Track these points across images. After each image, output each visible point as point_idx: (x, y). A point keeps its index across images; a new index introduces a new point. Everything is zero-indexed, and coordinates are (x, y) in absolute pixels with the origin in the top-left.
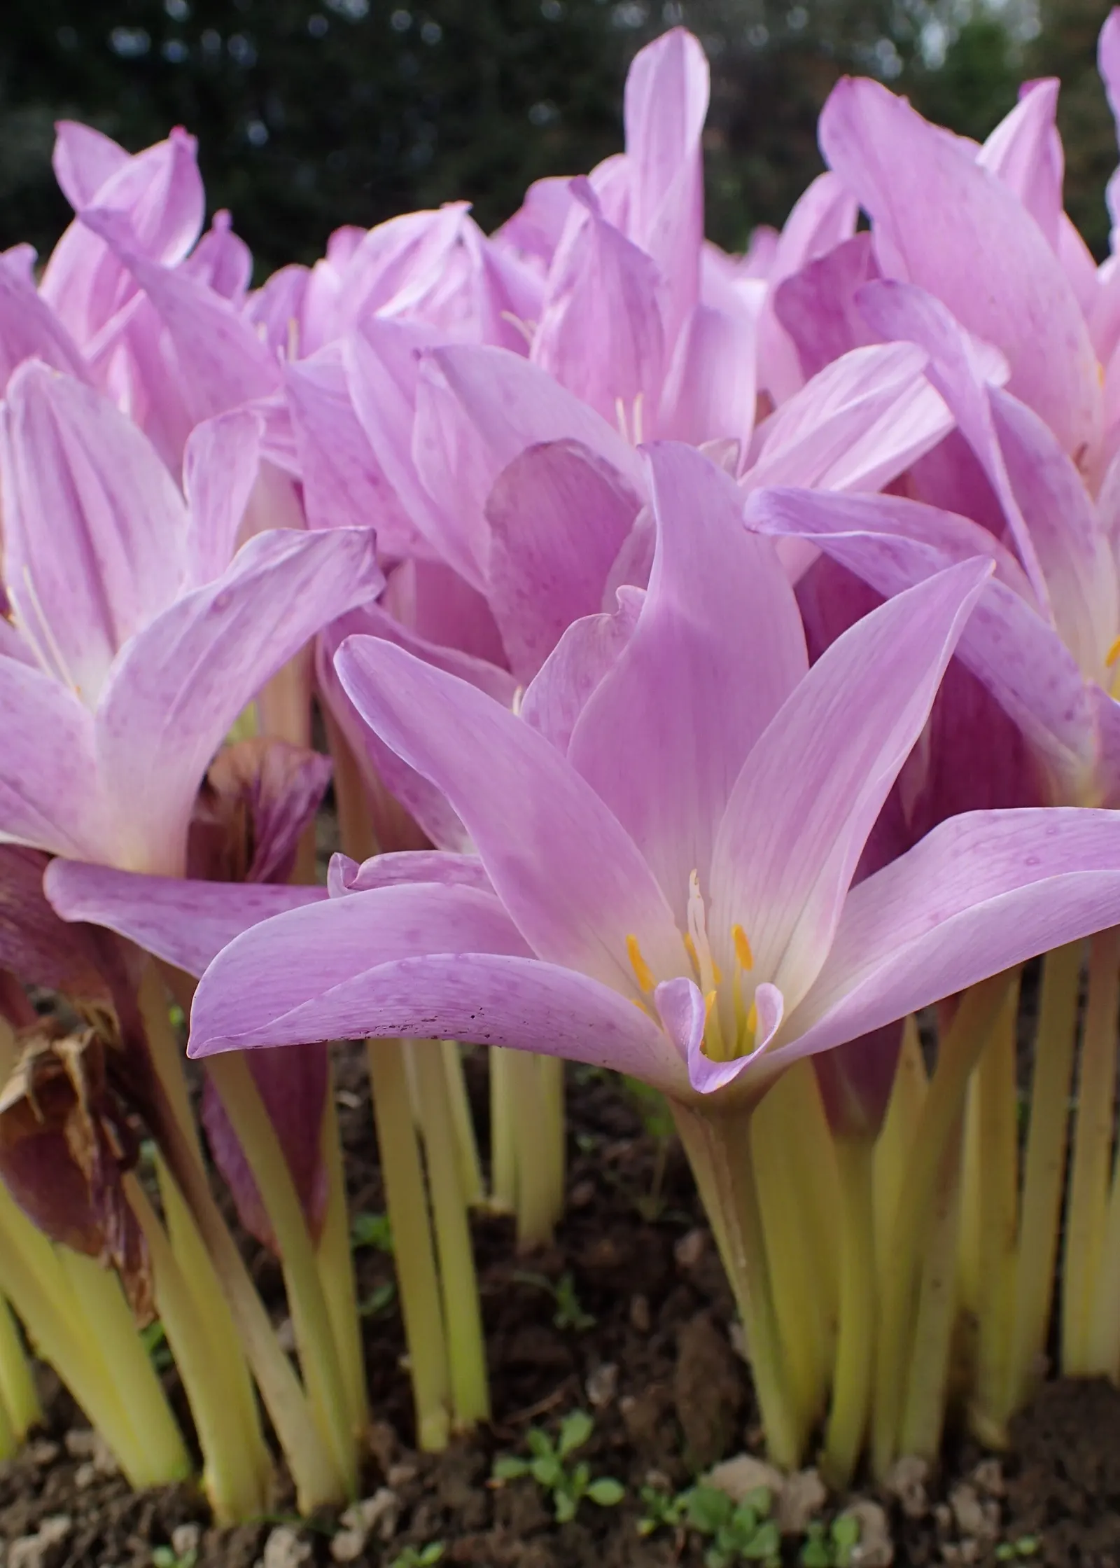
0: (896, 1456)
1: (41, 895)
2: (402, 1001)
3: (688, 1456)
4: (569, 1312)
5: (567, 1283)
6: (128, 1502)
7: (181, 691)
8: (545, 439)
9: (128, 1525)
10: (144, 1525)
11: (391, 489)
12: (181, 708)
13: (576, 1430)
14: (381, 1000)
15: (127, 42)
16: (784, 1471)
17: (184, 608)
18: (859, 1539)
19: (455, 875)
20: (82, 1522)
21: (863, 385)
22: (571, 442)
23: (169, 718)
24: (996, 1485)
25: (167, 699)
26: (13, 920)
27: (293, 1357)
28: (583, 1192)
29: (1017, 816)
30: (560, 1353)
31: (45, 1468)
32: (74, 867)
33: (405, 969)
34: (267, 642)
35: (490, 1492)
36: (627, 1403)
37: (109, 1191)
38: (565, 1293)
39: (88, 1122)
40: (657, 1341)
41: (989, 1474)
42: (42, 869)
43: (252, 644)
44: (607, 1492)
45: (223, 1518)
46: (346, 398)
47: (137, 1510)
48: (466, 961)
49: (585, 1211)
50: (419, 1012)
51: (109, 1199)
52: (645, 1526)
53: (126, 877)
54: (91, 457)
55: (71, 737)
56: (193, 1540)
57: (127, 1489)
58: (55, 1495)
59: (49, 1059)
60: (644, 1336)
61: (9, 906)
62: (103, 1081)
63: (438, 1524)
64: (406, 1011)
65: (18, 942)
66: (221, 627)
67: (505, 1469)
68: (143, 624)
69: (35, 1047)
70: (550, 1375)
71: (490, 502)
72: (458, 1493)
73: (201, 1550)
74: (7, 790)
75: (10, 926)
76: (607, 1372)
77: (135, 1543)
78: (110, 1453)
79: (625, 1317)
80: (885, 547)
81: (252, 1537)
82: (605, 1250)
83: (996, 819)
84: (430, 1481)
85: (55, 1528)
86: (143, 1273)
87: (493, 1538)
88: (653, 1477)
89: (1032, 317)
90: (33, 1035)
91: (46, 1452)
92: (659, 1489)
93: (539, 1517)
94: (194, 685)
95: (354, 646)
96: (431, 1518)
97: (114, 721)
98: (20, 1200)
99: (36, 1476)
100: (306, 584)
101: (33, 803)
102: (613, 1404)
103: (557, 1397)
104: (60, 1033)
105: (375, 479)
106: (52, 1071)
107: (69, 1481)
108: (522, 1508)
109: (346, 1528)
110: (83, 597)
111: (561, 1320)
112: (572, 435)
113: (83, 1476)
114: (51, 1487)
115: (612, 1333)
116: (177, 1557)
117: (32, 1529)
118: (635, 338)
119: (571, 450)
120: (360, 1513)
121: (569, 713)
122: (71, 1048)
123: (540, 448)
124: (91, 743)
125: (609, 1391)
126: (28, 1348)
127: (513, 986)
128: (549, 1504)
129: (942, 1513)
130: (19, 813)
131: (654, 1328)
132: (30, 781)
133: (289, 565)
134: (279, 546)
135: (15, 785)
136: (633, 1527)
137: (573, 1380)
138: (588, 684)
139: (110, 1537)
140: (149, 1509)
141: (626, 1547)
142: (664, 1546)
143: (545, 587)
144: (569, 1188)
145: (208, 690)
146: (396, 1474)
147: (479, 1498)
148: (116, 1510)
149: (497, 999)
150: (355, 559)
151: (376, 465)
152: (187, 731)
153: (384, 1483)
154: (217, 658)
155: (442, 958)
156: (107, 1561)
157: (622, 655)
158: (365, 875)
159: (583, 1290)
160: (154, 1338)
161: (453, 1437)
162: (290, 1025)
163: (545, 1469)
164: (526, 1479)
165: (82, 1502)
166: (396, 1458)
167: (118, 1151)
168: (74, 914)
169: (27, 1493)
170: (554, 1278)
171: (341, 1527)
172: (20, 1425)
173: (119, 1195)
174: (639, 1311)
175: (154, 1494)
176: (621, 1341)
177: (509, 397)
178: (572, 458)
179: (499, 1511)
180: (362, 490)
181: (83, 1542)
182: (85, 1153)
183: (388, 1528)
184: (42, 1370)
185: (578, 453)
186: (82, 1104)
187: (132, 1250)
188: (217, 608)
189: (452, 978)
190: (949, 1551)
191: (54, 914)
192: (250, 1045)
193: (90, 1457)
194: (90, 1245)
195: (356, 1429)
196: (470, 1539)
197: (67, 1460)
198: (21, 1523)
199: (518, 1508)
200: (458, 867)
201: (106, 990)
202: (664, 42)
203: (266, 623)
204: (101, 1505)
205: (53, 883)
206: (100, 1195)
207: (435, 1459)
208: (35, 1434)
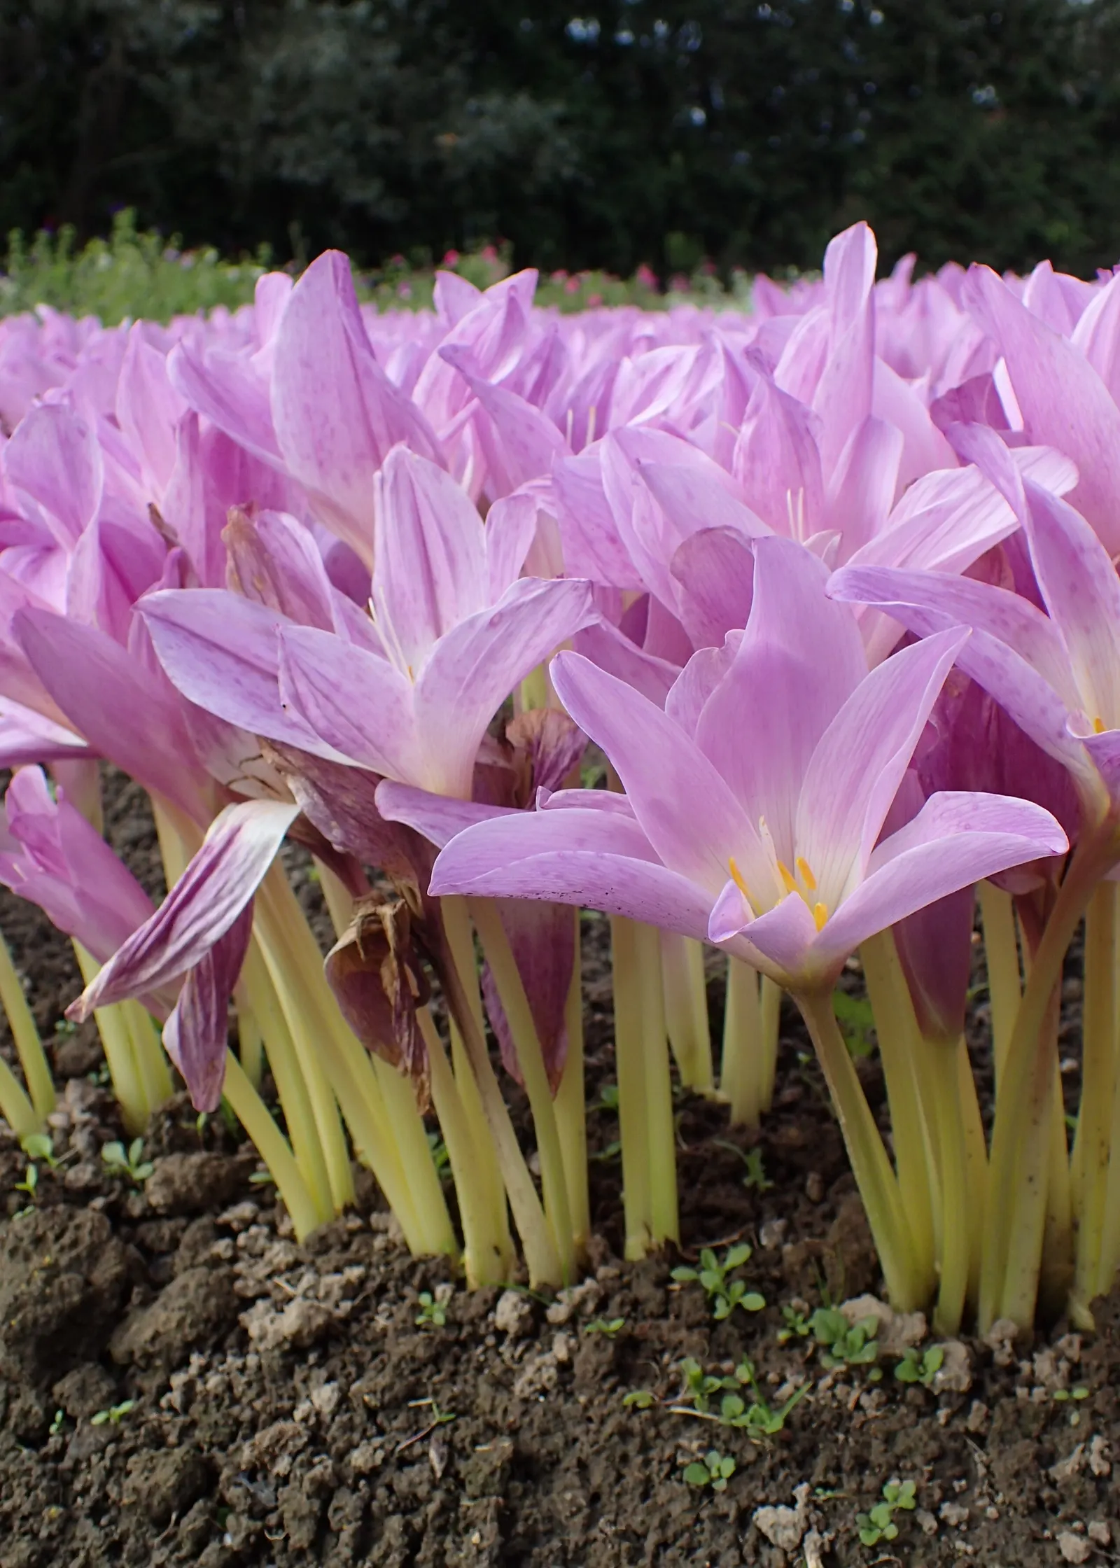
0: (996, 1317)
1: (373, 803)
2: (558, 877)
3: (824, 1293)
4: (756, 1175)
5: (757, 1153)
6: (408, 1261)
7: (468, 676)
8: (711, 526)
9: (405, 1278)
10: (416, 1280)
11: (623, 546)
12: (469, 686)
13: (738, 1255)
14: (544, 874)
15: (580, 28)
16: (896, 1311)
17: (471, 623)
18: (943, 1365)
19: (617, 807)
20: (373, 1271)
21: (938, 495)
22: (729, 528)
23: (460, 693)
24: (1075, 1353)
25: (460, 680)
26: (354, 818)
27: (537, 1181)
28: (788, 1094)
29: (957, 796)
30: (744, 1204)
31: (352, 1233)
32: (395, 785)
33: (562, 857)
34: (526, 646)
35: (668, 1293)
36: (788, 1248)
37: (405, 1014)
38: (754, 1162)
39: (395, 964)
40: (825, 1207)
41: (1070, 1344)
42: (375, 786)
43: (515, 649)
44: (755, 1302)
45: (472, 1283)
46: (599, 483)
47: (413, 1267)
48: (602, 857)
49: (790, 1107)
50: (570, 885)
51: (405, 1020)
52: (783, 1335)
53: (430, 796)
54: (432, 508)
55: (398, 701)
56: (449, 1294)
57: (408, 1252)
58: (358, 1251)
59: (375, 918)
60: (815, 1204)
61: (353, 808)
62: (407, 938)
63: (627, 1309)
64: (561, 883)
65: (355, 832)
66: (494, 636)
67: (681, 1274)
68: (457, 623)
69: (363, 911)
70: (732, 1220)
71: (673, 565)
72: (644, 1289)
73: (453, 1299)
74: (356, 732)
75: (352, 822)
76: (778, 1225)
77: (408, 1291)
78: (400, 1229)
79: (802, 1188)
80: (917, 612)
81: (490, 1295)
82: (792, 1133)
83: (948, 798)
84: (626, 1279)
85: (354, 1273)
86: (424, 1076)
87: (665, 1325)
88: (795, 1301)
89: (1099, 441)
90: (365, 902)
91: (355, 1223)
92: (798, 1311)
93: (701, 1314)
94: (477, 670)
95: (564, 657)
96: (622, 1304)
97: (426, 693)
98: (346, 1014)
99: (345, 1237)
100: (549, 612)
101: (370, 741)
102: (778, 1248)
103: (735, 1237)
104: (381, 902)
105: (614, 539)
106: (374, 927)
107: (369, 1245)
108: (689, 1305)
109: (559, 1302)
110: (422, 606)
111: (747, 1181)
112: (728, 523)
113: (379, 1242)
114: (354, 1247)
115: (789, 1198)
116: (434, 1300)
117: (338, 1270)
118: (797, 451)
119: (727, 532)
120: (570, 1292)
121: (698, 708)
122: (387, 911)
123: (708, 531)
124: (411, 705)
125: (777, 1238)
126: (352, 1154)
127: (633, 877)
128: (711, 1308)
129: (1025, 1366)
130: (362, 747)
131: (823, 1199)
132: (370, 728)
133: (537, 600)
134: (532, 587)
135: (360, 729)
136: (775, 1336)
137: (751, 1225)
138: (709, 691)
139: (391, 1285)
140: (422, 1267)
141: (767, 1349)
142: (796, 1353)
143: (716, 620)
144: (777, 1091)
145: (486, 676)
146: (602, 1271)
147: (659, 1295)
148: (398, 1266)
149: (622, 884)
150: (582, 598)
151: (615, 528)
152: (473, 702)
153: (592, 1274)
154: (492, 656)
155: (587, 854)
156: (387, 1300)
157: (727, 675)
158: (553, 801)
159: (771, 1163)
160: (440, 1160)
161: (649, 1252)
162: (488, 881)
163: (710, 1279)
164: (695, 1285)
165: (375, 1259)
166: (604, 1261)
167: (415, 992)
168: (390, 816)
169: (339, 1247)
170: (747, 1151)
171: (555, 1300)
172: (339, 1205)
173: (412, 1019)
174: (812, 1183)
175: (424, 1260)
176: (796, 1206)
177: (690, 496)
178: (727, 537)
179: (674, 1306)
180: (604, 547)
181: (371, 1285)
182: (391, 986)
183: (590, 1306)
184: (361, 1171)
185: (733, 535)
186: (392, 953)
187: (418, 1058)
188: (492, 624)
189: (593, 867)
190: (1021, 1392)
191: (379, 816)
192: (465, 891)
193: (386, 1231)
194: (393, 1058)
195: (576, 1236)
196: (647, 1324)
197: (368, 1230)
198: (331, 1267)
199: (686, 1305)
200: (619, 802)
201: (413, 874)
202: (851, 231)
203: (524, 636)
204: (387, 1264)
205: (381, 795)
206: (399, 1017)
207: (633, 1265)
208: (348, 1210)
